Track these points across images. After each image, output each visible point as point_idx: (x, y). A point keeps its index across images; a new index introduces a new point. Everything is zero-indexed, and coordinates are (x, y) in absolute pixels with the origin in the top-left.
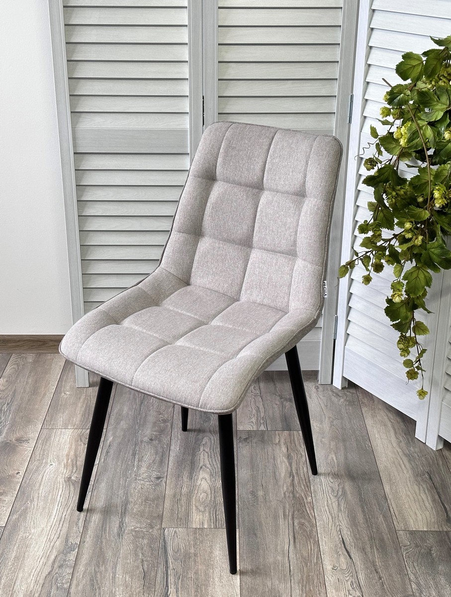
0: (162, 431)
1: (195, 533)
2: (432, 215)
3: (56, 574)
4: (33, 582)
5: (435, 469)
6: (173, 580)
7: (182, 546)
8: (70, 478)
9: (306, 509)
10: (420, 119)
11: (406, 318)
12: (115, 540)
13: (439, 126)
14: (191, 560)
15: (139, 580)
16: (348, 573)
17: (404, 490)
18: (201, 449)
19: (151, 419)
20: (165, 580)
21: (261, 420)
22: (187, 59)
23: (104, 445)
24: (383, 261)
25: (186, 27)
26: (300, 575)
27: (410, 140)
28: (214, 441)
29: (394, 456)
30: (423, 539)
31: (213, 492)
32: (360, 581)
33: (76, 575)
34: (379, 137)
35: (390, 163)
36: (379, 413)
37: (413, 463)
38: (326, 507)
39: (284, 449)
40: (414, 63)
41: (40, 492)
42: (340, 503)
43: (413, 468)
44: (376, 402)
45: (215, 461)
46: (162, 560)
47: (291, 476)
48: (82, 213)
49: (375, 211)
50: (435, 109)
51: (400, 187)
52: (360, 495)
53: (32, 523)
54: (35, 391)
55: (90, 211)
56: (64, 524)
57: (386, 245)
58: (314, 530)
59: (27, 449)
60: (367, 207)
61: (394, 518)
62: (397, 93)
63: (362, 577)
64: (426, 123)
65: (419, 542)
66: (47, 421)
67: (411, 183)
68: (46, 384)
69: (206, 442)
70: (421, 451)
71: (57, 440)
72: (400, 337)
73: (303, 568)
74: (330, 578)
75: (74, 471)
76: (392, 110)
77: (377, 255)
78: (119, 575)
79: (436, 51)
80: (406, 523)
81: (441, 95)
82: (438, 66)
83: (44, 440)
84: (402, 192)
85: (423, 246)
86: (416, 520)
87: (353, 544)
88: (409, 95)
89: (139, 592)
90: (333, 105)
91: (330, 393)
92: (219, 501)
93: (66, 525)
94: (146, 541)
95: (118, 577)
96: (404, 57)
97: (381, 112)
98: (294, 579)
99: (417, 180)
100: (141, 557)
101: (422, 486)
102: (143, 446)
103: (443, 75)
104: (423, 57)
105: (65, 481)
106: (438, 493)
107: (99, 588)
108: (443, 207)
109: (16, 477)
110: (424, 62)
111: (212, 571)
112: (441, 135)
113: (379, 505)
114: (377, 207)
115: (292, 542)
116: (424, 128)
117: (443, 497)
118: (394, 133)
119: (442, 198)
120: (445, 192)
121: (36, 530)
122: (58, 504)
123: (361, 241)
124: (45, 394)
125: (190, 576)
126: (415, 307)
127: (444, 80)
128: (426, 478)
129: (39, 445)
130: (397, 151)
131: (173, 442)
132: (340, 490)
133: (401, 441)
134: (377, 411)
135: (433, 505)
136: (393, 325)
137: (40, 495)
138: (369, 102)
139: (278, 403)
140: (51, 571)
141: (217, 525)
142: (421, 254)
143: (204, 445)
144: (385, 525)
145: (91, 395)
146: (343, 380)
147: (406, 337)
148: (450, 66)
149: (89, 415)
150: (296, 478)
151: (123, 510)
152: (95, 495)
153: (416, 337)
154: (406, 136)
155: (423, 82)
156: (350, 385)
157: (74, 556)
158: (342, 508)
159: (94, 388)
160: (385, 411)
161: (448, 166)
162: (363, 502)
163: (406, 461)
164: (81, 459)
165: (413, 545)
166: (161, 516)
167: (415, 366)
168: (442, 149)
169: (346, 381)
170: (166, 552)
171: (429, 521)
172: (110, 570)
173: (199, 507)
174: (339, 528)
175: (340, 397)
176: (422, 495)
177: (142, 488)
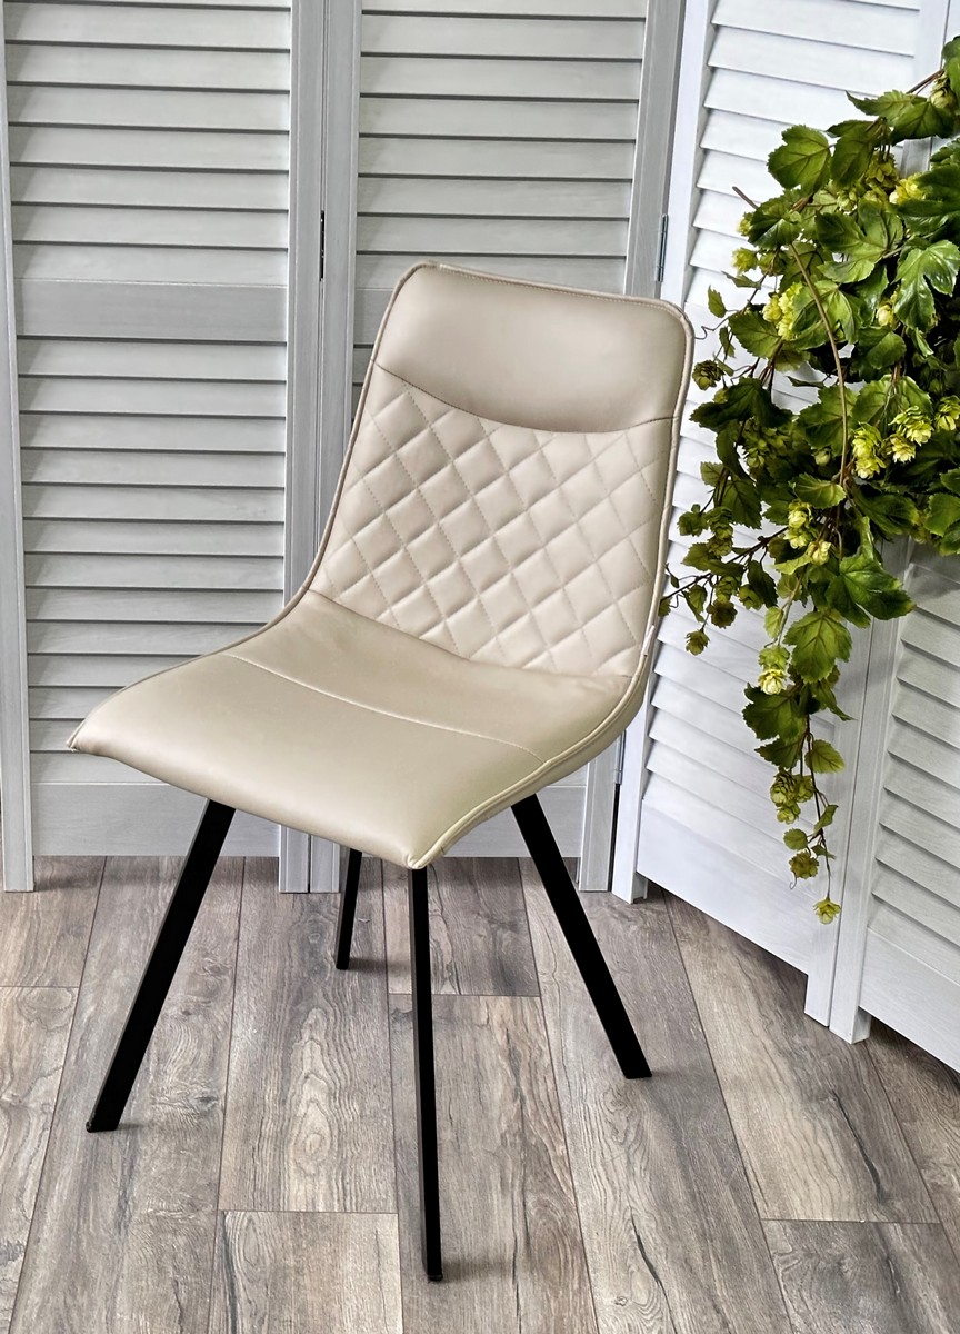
0: (211, 994)
1: (297, 1223)
2: (850, 496)
5: (850, 1086)
6: (247, 1326)
7: (266, 1251)
9: (554, 1172)
10: (822, 278)
11: (793, 731)
12: (112, 1237)
13: (864, 293)
14: (287, 1281)
15: (169, 1325)
16: (651, 1312)
17: (780, 1132)
18: (306, 1036)
19: (184, 966)
20: (230, 1326)
21: (446, 971)
22: (288, 127)
23: (76, 1025)
24: (735, 600)
25: (286, 55)
26: (541, 1317)
27: (801, 326)
28: (336, 1018)
29: (755, 1055)
30: (823, 1241)
31: (336, 1132)
32: (678, 1329)
33: (22, 1313)
34: (727, 315)
35: (751, 375)
36: (720, 958)
37: (799, 1071)
38: (600, 1168)
39: (500, 1038)
40: (810, 150)
42: (631, 1159)
43: (799, 1083)
44: (713, 934)
45: (339, 1062)
46: (221, 1282)
47: (517, 1095)
48: (31, 478)
49: (719, 483)
50: (858, 256)
51: (775, 430)
52: (678, 1140)
55: (50, 472)
57: (743, 561)
58: (573, 1217)
60: (700, 476)
61: (757, 1192)
62: (770, 217)
63: (682, 1320)
64: (836, 286)
65: (812, 1244)
67: (802, 423)
69: (316, 1021)
70: (818, 1045)
72: (778, 776)
73: (549, 1301)
74: (610, 1323)
75: (7, 1082)
76: (759, 256)
77: (721, 584)
78: (123, 1314)
79: (860, 126)
80: (784, 1204)
81: (870, 225)
82: (864, 159)
84: (780, 442)
85: (831, 564)
86: (808, 1196)
87: (662, 1249)
88: (796, 223)
90: (623, 240)
91: (607, 911)
92: (349, 1152)
94: (182, 1240)
95: (121, 1320)
96: (786, 136)
97: (735, 260)
98: (528, 1325)
99: (815, 415)
100: (171, 1276)
101: (820, 1121)
102: (168, 1028)
103: (875, 180)
104: (828, 138)
106: (858, 1139)
108: (876, 477)
110: (832, 150)
111: (337, 1306)
112: (870, 314)
113: (721, 1162)
114: (722, 474)
115: (521, 1244)
116: (830, 298)
117: (868, 1147)
118: (765, 309)
119: (871, 457)
120: (878, 442)
123: (685, 554)
125: (287, 1317)
126: (812, 706)
127: (877, 190)
128: (829, 1103)
130: (771, 348)
131: (238, 1019)
132: (633, 1130)
133: (772, 1022)
134: (715, 952)
135: (846, 1163)
136: (761, 750)
138: (703, 235)
139: (485, 933)
141: (348, 1207)
142: (826, 585)
143: (311, 1026)
144: (735, 1208)
145: (40, 909)
146: (638, 881)
147: (790, 777)
148: (890, 158)
149: (36, 955)
150: (528, 1102)
151: (126, 1169)
152: (58, 1135)
153: (812, 776)
154: (790, 316)
155: (829, 192)
156: (652, 894)
157: (16, 1271)
158: (637, 1170)
159: (47, 893)
160: (736, 954)
161: (885, 385)
162: (685, 1157)
163: (783, 1065)
164: (21, 1056)
165: (800, 1253)
166: (216, 1187)
167: (810, 846)
168: (872, 347)
169: (643, 883)
170: (229, 1263)
171: (836, 1199)
172: (100, 1302)
173: (304, 1165)
174: (629, 1214)
175: (629, 920)
176: (820, 1142)
177: (167, 1122)
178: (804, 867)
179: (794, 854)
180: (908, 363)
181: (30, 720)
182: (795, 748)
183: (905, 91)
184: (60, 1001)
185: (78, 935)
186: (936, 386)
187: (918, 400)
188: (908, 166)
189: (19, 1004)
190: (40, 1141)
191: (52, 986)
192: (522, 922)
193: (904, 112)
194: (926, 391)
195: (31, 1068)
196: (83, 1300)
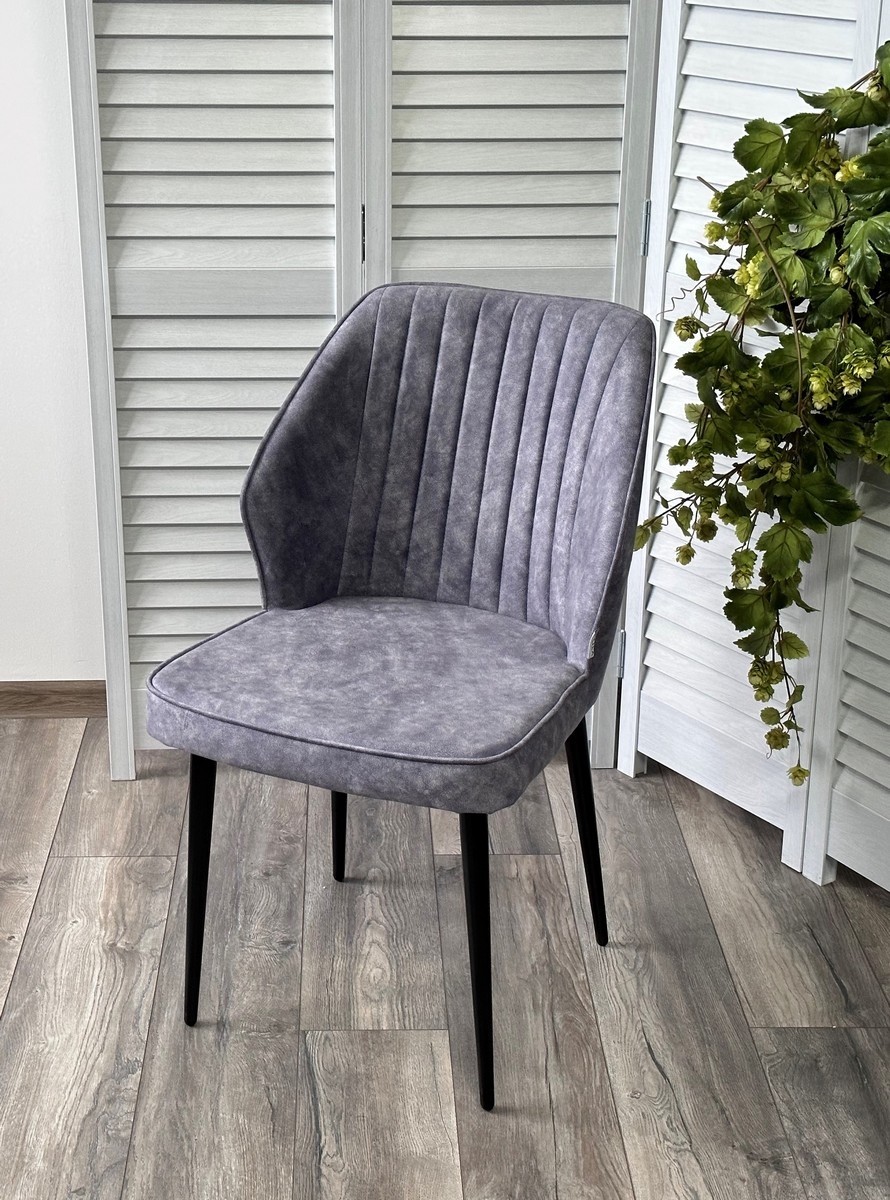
0: (287, 859)
1: (365, 1039)
2: (807, 424)
3: (103, 1113)
4: (60, 1128)
5: (820, 919)
6: (328, 1121)
7: (341, 1061)
8: (114, 944)
9: (576, 994)
10: (781, 245)
11: (765, 625)
12: (212, 1053)
13: (817, 257)
14: (360, 1086)
15: (263, 1122)
16: (661, 1103)
17: (764, 958)
18: (366, 891)
19: (263, 837)
20: (313, 1122)
22: (333, 135)
23: (175, 885)
24: (715, 517)
25: (330, 76)
26: (570, 1109)
27: (765, 286)
28: (390, 876)
29: (740, 897)
30: (801, 1043)
31: (394, 967)
32: (684, 1116)
33: (142, 1115)
34: (702, 278)
35: (724, 330)
36: (710, 820)
37: (778, 909)
38: (615, 990)
39: (528, 888)
40: (768, 139)
41: (59, 972)
42: (640, 982)
43: (778, 918)
44: (704, 800)
45: (395, 910)
46: (304, 1087)
47: (543, 933)
48: (125, 434)
49: (700, 420)
50: (811, 226)
51: (745, 374)
52: (680, 967)
53: (48, 1026)
54: (29, 788)
55: (141, 429)
56: (112, 1028)
57: (721, 484)
58: (594, 1029)
59: (27, 893)
60: (683, 415)
61: (745, 1005)
62: (736, 195)
63: (687, 1109)
64: (793, 252)
65: (794, 1047)
66: (58, 844)
67: (766, 365)
68: (49, 775)
69: (374, 879)
70: (793, 888)
71: (82, 877)
72: (754, 663)
73: (576, 1096)
74: (627, 1112)
75: (121, 933)
76: (726, 228)
77: (703, 504)
78: (225, 1114)
79: (809, 118)
80: (768, 1015)
81: (820, 200)
82: (814, 145)
83: (57, 877)
84: (750, 384)
85: (792, 482)
86: (788, 1009)
87: (669, 1053)
88: (758, 200)
89: (266, 1143)
90: (614, 222)
91: (614, 785)
92: (406, 982)
93: (115, 1029)
94: (271, 1055)
95: (224, 1118)
96: (748, 128)
97: (706, 232)
98: (559, 1116)
99: (777, 358)
100: (263, 1083)
101: (797, 948)
102: (252, 887)
103: (822, 163)
104: (783, 129)
105: (104, 950)
106: (829, 962)
107: (189, 1138)
108: (830, 408)
109: (8, 944)
110: (787, 138)
111: (401, 1104)
112: (822, 273)
113: (715, 982)
114: (705, 415)
115: (552, 1052)
116: (788, 262)
117: (837, 968)
118: (735, 274)
119: (825, 391)
120: (830, 379)
121: (57, 1039)
122: (96, 992)
123: (673, 480)
124: (49, 795)
125: (360, 1113)
126: (782, 602)
127: (825, 171)
128: (805, 934)
129: (48, 887)
130: (740, 306)
131: (310, 878)
132: (641, 959)
133: (753, 871)
134: (705, 814)
135: (820, 981)
136: (739, 643)
137: (58, 976)
138: (681, 216)
140: (94, 1109)
141: (407, 1026)
142: (789, 499)
143: (370, 882)
144: (727, 1019)
145: (142, 794)
146: (638, 759)
147: (765, 662)
148: (835, 144)
149: (140, 831)
150: (553, 939)
151: (222, 1000)
152: (165, 974)
153: (783, 662)
154: (756, 278)
155: (785, 175)
156: (651, 768)
157: (135, 1082)
158: (646, 991)
159: (147, 781)
160: (722, 816)
161: (836, 331)
162: (685, 980)
163: (765, 906)
164: (132, 911)
165: (783, 1053)
166: (297, 1011)
167: (782, 721)
168: (824, 300)
169: (644, 760)
170: (311, 1073)
171: (811, 1010)
172: (206, 1105)
173: (369, 993)
174: (640, 1026)
175: (633, 791)
176: (797, 965)
177: (255, 961)
178: (777, 740)
179: (769, 728)
180: (853, 312)
181: (130, 636)
182: (767, 640)
183: (846, 89)
184: (162, 867)
185: (174, 814)
186: (879, 332)
187: (863, 343)
188: (851, 149)
189: (128, 870)
190: (150, 979)
191: (154, 856)
192: (544, 795)
193: (846, 104)
194: (870, 335)
195: (140, 921)
196: (191, 1103)
